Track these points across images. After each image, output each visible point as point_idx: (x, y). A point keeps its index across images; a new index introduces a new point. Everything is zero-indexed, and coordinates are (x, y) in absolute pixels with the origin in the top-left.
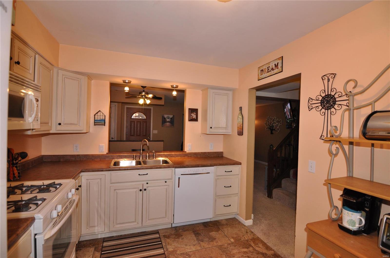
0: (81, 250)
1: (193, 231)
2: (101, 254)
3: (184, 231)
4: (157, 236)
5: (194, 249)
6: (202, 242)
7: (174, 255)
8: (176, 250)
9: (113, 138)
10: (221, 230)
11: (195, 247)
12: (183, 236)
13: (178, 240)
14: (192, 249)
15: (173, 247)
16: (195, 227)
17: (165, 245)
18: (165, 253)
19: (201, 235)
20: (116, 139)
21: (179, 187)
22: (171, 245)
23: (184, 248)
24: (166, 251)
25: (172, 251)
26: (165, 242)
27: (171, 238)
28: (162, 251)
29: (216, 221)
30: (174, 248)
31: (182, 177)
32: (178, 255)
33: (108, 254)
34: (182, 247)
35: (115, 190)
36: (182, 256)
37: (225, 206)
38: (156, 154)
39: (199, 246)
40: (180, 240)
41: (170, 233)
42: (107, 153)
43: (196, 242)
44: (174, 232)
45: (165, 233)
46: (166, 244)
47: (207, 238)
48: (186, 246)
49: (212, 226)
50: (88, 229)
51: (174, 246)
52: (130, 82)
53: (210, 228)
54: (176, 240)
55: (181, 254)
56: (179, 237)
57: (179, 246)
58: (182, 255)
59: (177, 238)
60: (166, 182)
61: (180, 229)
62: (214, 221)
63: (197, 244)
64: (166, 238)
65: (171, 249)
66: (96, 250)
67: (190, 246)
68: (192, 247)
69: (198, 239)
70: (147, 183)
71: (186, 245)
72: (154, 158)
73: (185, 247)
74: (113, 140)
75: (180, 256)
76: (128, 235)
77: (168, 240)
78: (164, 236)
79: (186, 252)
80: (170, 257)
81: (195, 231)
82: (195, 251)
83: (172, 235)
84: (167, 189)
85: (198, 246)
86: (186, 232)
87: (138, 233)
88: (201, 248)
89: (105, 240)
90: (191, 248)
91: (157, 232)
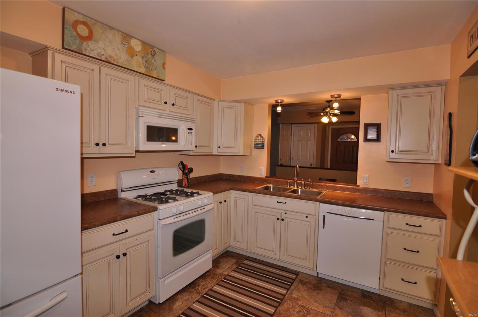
0: (227, 258)
1: (340, 293)
2: (237, 268)
3: (329, 287)
4: (294, 277)
5: (321, 309)
6: (339, 309)
7: (293, 302)
8: (300, 299)
9: (312, 165)
10: (385, 312)
11: (325, 309)
12: (322, 291)
13: (312, 291)
14: (318, 308)
15: (300, 295)
16: (347, 290)
17: (293, 288)
18: (286, 295)
19: (347, 301)
20: (314, 166)
21: (324, 228)
22: (299, 292)
23: (310, 303)
24: (289, 294)
25: (295, 297)
26: (295, 286)
27: (306, 285)
28: (284, 292)
29: (390, 298)
30: (299, 297)
31: (328, 216)
32: (297, 304)
33: (241, 270)
34: (308, 300)
35: (256, 212)
36: (300, 308)
37: (404, 280)
38: (313, 183)
39: (331, 312)
40: (314, 293)
41: (310, 281)
42: (265, 177)
43: (331, 305)
44: (315, 283)
45: (303, 278)
46: (295, 289)
47: (352, 309)
48: (314, 302)
49: (374, 301)
50: (235, 243)
51: (302, 295)
52: (282, 101)
53: (369, 301)
54: (310, 290)
55: (302, 306)
56: (316, 290)
57: (307, 297)
58: (302, 308)
59: (313, 289)
60: (307, 217)
61: (325, 283)
62: (386, 297)
63: (331, 307)
64: (300, 283)
65: (295, 295)
66: (236, 263)
67: (319, 304)
68: (321, 307)
69: (337, 304)
70: (286, 213)
71: (316, 301)
72: (310, 188)
73: (312, 303)
74: (312, 166)
75: (298, 307)
76: (269, 263)
77: (301, 286)
78: (300, 280)
79: (309, 308)
80: (288, 302)
81: (343, 294)
82: (319, 313)
83: (310, 283)
84: (308, 226)
85: (329, 310)
86: (329, 289)
87: (279, 266)
88: (332, 315)
89: (248, 258)
90: (318, 306)
91: (297, 273)
